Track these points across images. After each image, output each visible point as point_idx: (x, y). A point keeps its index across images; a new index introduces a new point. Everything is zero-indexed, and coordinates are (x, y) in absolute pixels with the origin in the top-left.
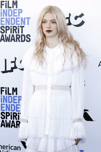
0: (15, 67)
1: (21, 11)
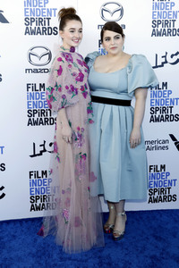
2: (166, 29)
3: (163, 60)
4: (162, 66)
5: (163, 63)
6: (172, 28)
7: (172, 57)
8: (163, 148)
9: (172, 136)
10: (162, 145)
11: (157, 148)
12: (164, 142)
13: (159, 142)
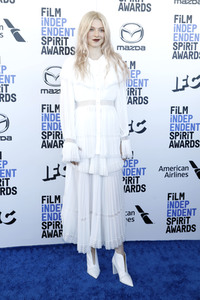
0: (187, 86)
1: (195, 27)
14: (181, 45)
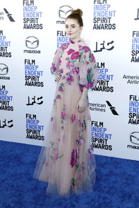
2: (104, 24)
3: (102, 46)
4: (101, 51)
5: (101, 49)
6: (108, 23)
7: (108, 44)
8: (101, 110)
9: (108, 102)
10: (101, 108)
11: (97, 110)
12: (102, 106)
13: (98, 105)
14: (99, 19)
